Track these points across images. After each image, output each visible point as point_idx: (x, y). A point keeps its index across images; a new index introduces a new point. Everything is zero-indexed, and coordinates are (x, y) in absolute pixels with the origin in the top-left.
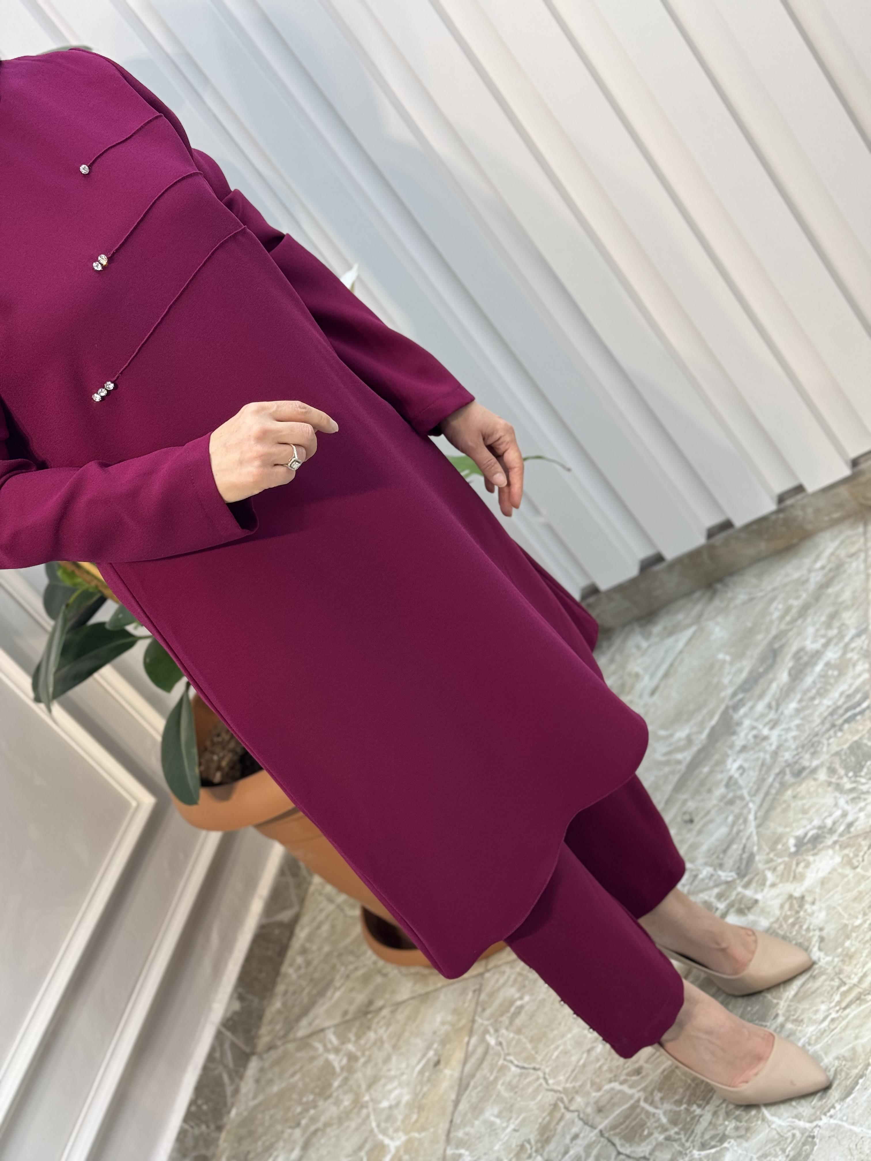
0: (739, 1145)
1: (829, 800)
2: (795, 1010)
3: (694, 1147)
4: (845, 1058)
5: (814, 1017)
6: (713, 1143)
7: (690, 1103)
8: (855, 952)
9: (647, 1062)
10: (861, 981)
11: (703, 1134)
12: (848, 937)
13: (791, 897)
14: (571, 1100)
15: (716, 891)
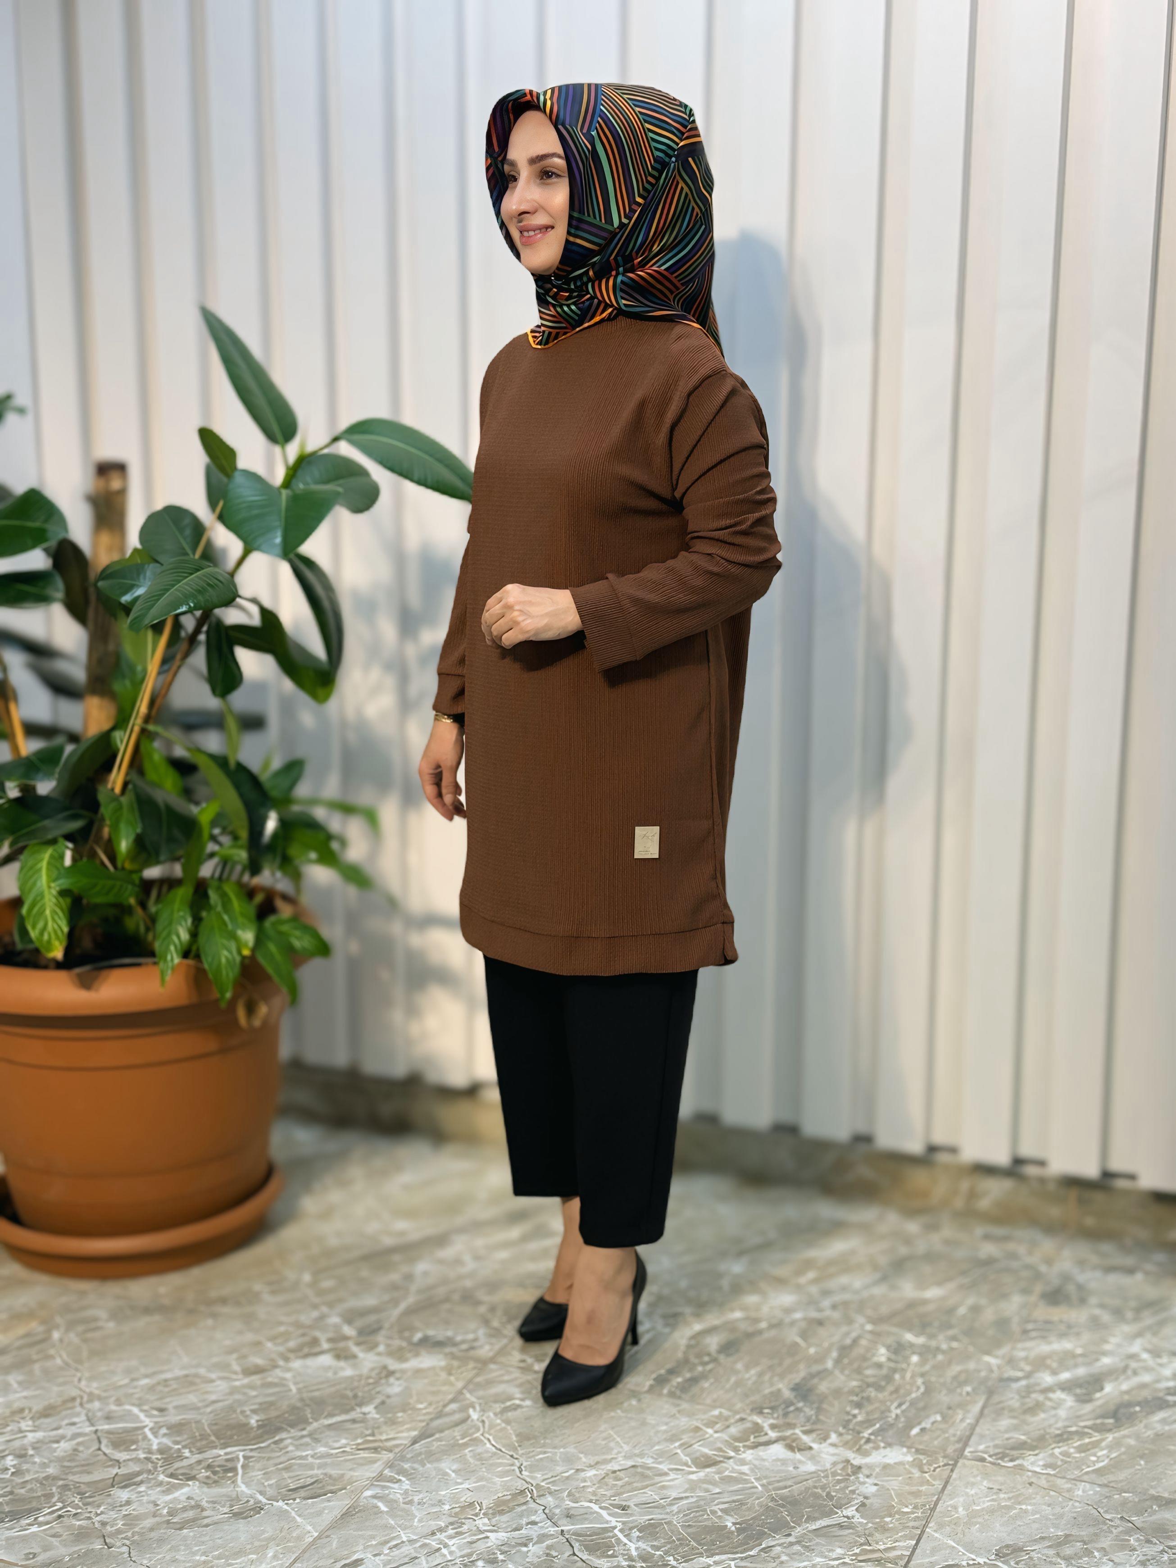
0: (198, 1487)
1: (472, 1325)
2: (321, 1433)
3: (163, 1473)
4: (330, 1477)
5: (331, 1444)
6: (180, 1477)
7: (184, 1447)
8: (400, 1423)
9: (176, 1407)
10: (387, 1440)
11: (177, 1469)
12: (404, 1411)
13: (385, 1367)
14: (90, 1401)
15: (331, 1335)
